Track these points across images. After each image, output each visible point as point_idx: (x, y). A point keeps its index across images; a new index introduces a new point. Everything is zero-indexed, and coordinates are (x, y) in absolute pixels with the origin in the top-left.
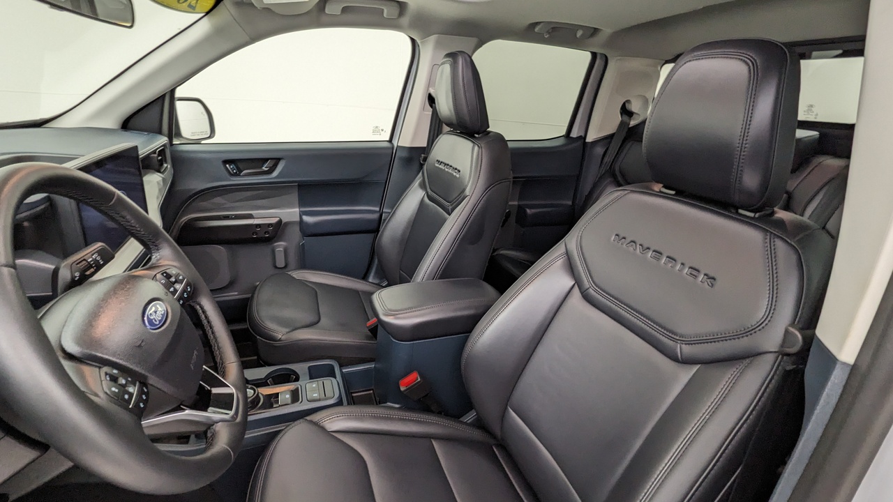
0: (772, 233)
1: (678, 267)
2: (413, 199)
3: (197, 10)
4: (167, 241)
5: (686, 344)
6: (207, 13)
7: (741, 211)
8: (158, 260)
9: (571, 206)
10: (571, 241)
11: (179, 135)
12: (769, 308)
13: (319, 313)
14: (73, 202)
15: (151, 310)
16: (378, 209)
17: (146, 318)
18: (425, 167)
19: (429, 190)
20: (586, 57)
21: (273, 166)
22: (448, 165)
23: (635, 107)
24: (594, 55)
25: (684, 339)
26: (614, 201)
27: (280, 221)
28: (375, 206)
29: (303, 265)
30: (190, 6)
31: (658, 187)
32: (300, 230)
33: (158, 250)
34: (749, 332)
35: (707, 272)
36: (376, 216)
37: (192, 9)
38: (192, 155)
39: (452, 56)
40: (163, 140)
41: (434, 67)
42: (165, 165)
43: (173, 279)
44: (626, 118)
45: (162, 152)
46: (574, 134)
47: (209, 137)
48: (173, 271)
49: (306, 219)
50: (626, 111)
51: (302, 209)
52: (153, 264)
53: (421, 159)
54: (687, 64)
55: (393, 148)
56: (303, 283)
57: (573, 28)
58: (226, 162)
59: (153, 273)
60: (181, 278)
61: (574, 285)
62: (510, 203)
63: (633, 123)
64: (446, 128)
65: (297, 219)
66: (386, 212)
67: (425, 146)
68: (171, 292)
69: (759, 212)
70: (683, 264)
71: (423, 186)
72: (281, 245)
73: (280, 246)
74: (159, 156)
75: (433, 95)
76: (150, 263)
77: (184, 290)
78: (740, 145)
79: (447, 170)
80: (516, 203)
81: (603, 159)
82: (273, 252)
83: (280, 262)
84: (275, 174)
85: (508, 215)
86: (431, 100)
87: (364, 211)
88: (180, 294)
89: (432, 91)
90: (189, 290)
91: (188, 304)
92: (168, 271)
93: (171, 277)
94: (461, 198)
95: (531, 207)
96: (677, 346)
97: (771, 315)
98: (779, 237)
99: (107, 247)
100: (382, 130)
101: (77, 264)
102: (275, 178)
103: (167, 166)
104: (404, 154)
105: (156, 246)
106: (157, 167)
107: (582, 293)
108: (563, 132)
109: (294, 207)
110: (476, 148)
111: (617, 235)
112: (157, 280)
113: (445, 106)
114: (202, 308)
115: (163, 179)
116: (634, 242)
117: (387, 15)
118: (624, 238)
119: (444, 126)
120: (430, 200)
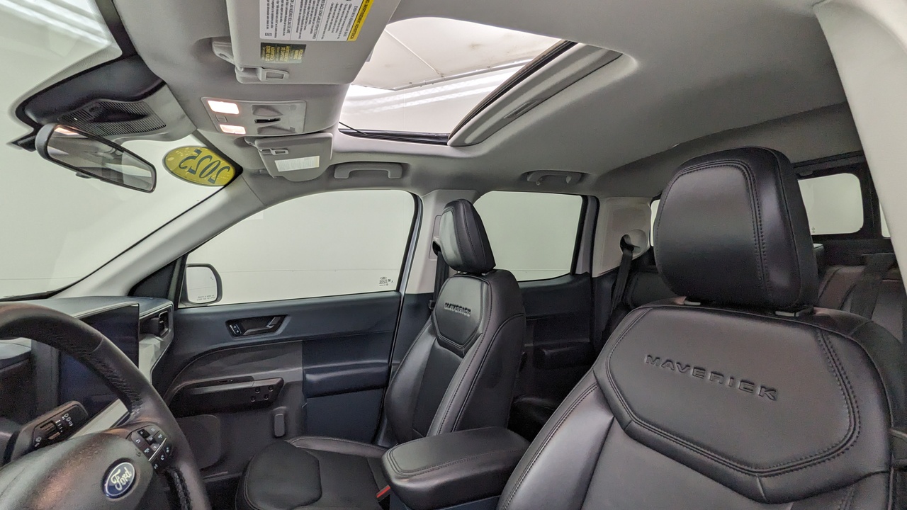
0: (821, 330)
1: (728, 382)
2: (423, 347)
3: (216, 183)
4: (152, 394)
5: (766, 476)
6: (225, 186)
7: (779, 313)
8: (137, 417)
9: (590, 343)
10: (600, 369)
11: (185, 299)
12: (852, 416)
13: (321, 488)
14: (55, 351)
15: (116, 472)
16: (386, 361)
17: (106, 485)
18: (434, 313)
19: (439, 335)
20: (578, 200)
21: (279, 322)
22: (457, 306)
23: (634, 240)
24: (585, 198)
25: (762, 470)
26: (637, 321)
27: (282, 381)
28: (384, 358)
29: (305, 430)
30: (210, 180)
31: (681, 301)
32: (303, 391)
33: (139, 404)
34: (838, 450)
35: (764, 384)
36: (384, 369)
37: (212, 182)
38: (196, 318)
39: (453, 205)
40: (169, 304)
41: (436, 217)
42: (166, 329)
43: (150, 438)
44: (627, 252)
45: (165, 316)
46: (579, 271)
47: (216, 301)
48: (152, 429)
49: (310, 377)
50: (625, 245)
51: (305, 368)
52: (132, 421)
53: (430, 305)
54: (679, 180)
55: (400, 297)
56: (305, 452)
57: (561, 175)
58: (229, 322)
59: (128, 431)
60: (160, 436)
61: (613, 420)
62: (526, 345)
63: (635, 256)
64: (452, 272)
65: (301, 379)
66: (394, 364)
67: (433, 291)
68: (146, 454)
69: (798, 311)
70: (732, 378)
71: (433, 331)
72: (282, 410)
73: (280, 410)
74: (161, 320)
75: (438, 243)
76: (128, 421)
77: (162, 452)
78: (757, 242)
79: (456, 311)
80: (532, 345)
81: (612, 293)
82: (273, 418)
83: (280, 431)
84: (280, 331)
85: (524, 359)
86: (436, 248)
87: (372, 365)
88: (156, 456)
89: (436, 239)
90: (168, 451)
91: (164, 468)
92: (146, 429)
93: (149, 435)
94: (474, 337)
95: (548, 347)
96: (755, 480)
97: (858, 425)
98: (831, 333)
99: (81, 406)
100: (389, 281)
101: (41, 427)
102: (279, 335)
103: (169, 330)
104: (412, 302)
105: (137, 400)
106: (157, 331)
107: (624, 429)
108: (568, 271)
109: (298, 366)
110: (485, 285)
111: (649, 356)
112: (131, 440)
113: (450, 250)
114: (180, 475)
115: (162, 342)
116: (670, 361)
117: (391, 176)
118: (658, 358)
119: (451, 270)
120: (441, 345)
